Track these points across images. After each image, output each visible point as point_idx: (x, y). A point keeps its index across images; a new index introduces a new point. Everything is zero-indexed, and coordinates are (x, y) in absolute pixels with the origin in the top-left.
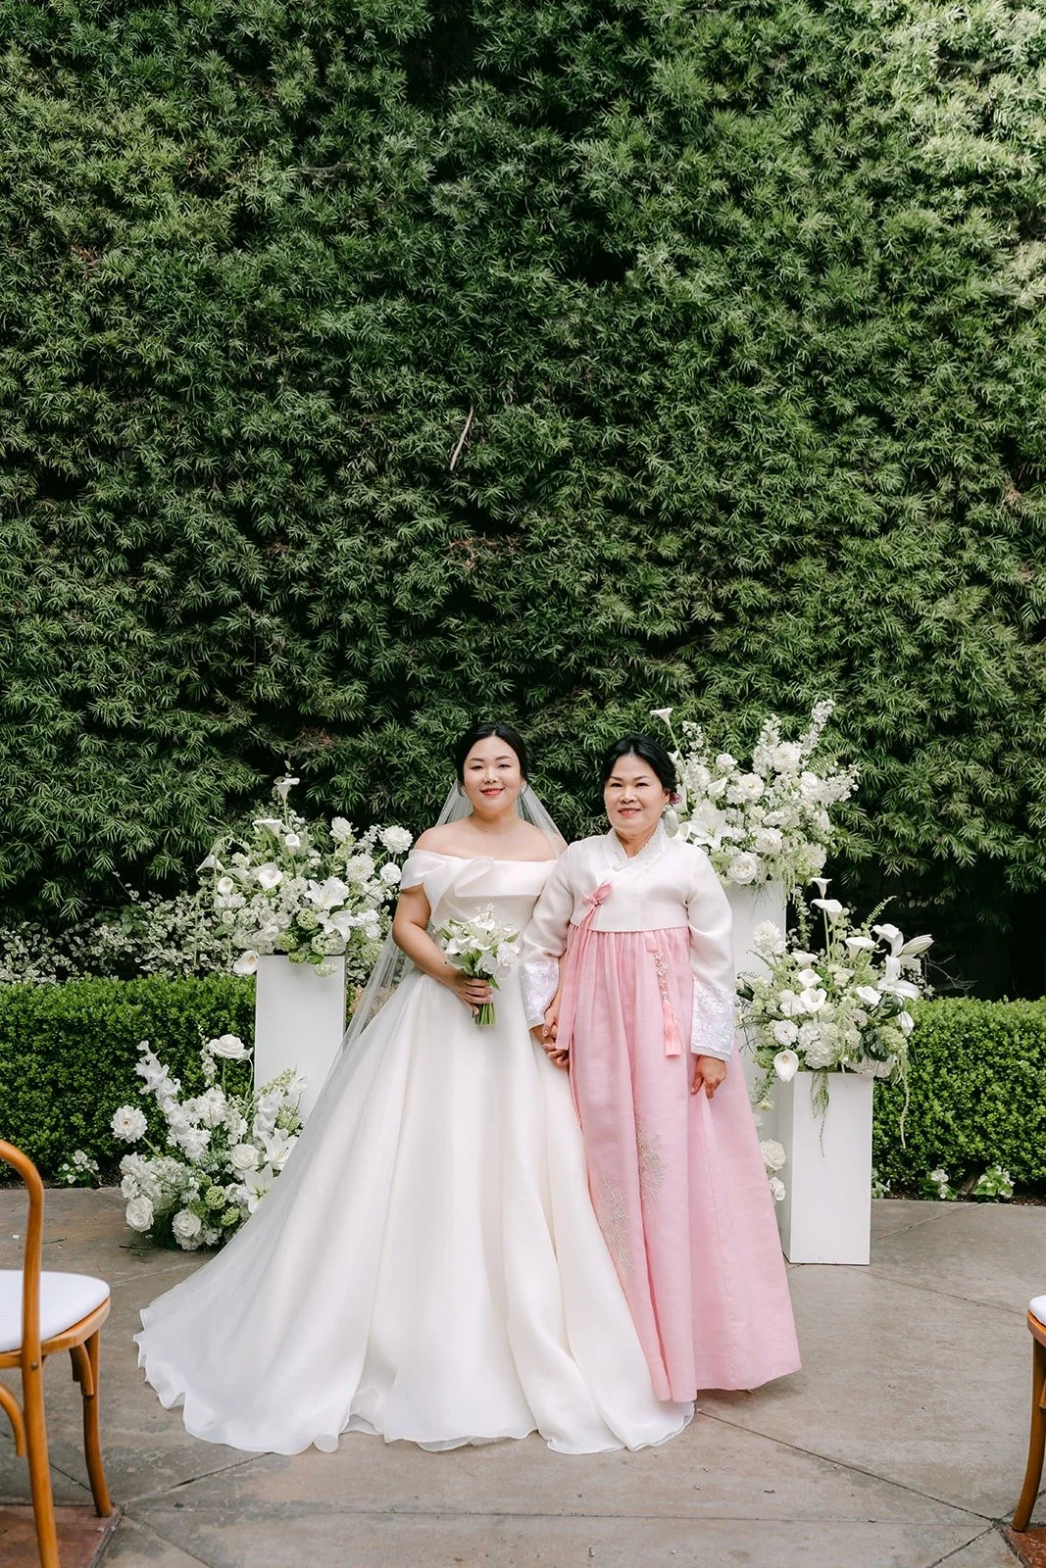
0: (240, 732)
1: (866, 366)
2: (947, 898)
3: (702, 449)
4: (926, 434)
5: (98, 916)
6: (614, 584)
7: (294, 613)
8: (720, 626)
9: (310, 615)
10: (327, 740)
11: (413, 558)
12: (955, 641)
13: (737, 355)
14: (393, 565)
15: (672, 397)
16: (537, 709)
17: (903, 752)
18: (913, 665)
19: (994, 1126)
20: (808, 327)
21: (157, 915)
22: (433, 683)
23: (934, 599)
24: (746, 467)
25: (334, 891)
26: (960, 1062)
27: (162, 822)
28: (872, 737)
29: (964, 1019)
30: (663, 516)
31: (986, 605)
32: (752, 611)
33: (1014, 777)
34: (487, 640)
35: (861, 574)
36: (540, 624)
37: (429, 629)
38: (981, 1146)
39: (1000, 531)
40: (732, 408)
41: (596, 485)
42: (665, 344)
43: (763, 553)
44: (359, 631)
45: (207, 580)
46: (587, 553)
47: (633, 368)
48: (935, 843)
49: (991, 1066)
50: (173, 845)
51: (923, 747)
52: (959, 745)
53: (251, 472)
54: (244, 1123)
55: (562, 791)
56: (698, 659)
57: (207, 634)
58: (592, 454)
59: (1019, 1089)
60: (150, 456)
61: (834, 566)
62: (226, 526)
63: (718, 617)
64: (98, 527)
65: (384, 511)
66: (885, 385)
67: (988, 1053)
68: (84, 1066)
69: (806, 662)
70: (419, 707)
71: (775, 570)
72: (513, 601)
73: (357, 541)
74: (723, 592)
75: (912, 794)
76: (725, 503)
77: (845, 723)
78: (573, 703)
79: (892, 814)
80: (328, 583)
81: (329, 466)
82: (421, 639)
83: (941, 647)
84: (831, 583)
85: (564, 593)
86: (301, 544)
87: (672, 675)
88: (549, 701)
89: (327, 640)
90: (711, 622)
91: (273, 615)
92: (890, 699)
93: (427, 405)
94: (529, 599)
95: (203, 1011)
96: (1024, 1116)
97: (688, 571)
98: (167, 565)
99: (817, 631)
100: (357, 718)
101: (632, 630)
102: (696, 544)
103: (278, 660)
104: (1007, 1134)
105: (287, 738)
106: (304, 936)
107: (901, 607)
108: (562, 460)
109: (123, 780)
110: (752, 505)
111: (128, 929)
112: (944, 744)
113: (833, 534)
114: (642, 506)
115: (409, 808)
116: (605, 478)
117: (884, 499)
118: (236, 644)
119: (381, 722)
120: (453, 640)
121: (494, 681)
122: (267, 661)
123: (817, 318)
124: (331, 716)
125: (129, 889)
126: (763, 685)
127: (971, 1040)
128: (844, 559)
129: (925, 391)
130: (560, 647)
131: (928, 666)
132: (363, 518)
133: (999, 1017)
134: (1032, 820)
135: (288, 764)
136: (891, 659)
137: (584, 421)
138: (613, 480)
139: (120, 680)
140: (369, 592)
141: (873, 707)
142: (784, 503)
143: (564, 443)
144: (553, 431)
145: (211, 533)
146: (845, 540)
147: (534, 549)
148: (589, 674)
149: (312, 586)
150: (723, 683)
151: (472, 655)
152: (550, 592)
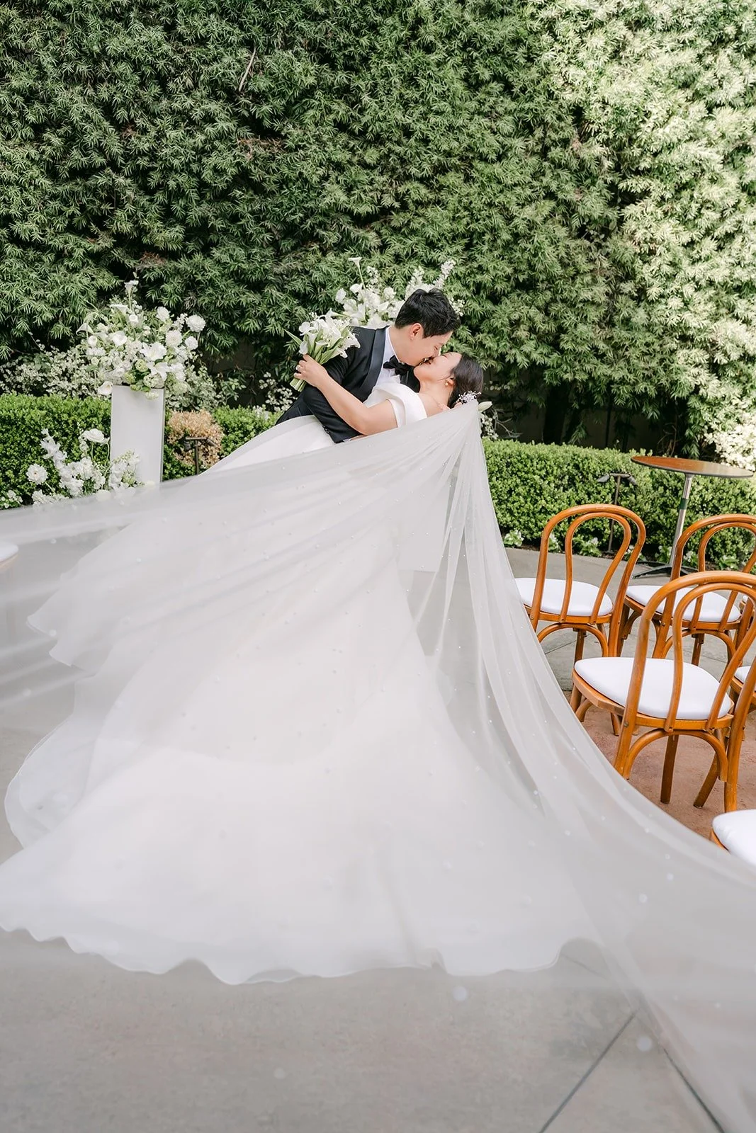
0: (106, 251)
1: (500, 48)
2: (511, 385)
3: (396, 93)
4: (531, 99)
5: (20, 358)
6: (337, 178)
7: (140, 175)
8: (398, 211)
9: (150, 180)
10: (160, 262)
11: (214, 148)
12: (532, 233)
13: (422, 31)
14: (202, 152)
15: (380, 55)
16: (287, 253)
17: (495, 298)
18: (507, 246)
19: (517, 509)
20: (468, 17)
21: (56, 361)
22: (225, 231)
23: (523, 205)
24: (422, 109)
25: (157, 350)
26: (503, 474)
27: (58, 303)
28: (479, 287)
29: (508, 451)
30: (369, 136)
31: (553, 213)
32: (418, 203)
33: (556, 318)
34: (258, 207)
35: (483, 186)
36: (290, 199)
37: (223, 196)
38: (509, 519)
39: (566, 167)
40: (416, 68)
41: (330, 111)
42: (378, 18)
43: (426, 166)
44: (179, 193)
45: (85, 150)
46: (321, 156)
47: (357, 33)
48: (507, 354)
49: (520, 478)
50: (65, 319)
51: (507, 296)
52: (526, 297)
53: (113, 79)
54: (104, 479)
55: (298, 305)
56: (383, 231)
57: (85, 186)
58: (329, 90)
59: (532, 490)
60: (47, 60)
61: (468, 179)
62: (96, 114)
63: (397, 205)
64: (14, 106)
65: (197, 114)
66: (509, 62)
67: (519, 471)
68: (12, 443)
69: (445, 238)
70: (215, 245)
71: (433, 178)
72: (275, 182)
73: (180, 133)
74: (401, 190)
75: (497, 323)
76: (408, 132)
77: (464, 278)
78: (308, 251)
79: (485, 334)
80: (161, 159)
81: (162, 80)
82: (218, 202)
83: (524, 236)
84: (465, 189)
85: (306, 181)
86: (144, 131)
87: (367, 239)
88: (294, 248)
89: (160, 197)
90: (392, 208)
91: (127, 177)
92: (491, 266)
93: (228, 45)
94: (284, 182)
95: (83, 417)
96: (533, 505)
97: (382, 174)
98: (59, 137)
99: (454, 219)
100: (178, 249)
101: (346, 209)
102: (388, 156)
103: (129, 207)
104: (523, 514)
105: (135, 258)
106: (139, 376)
107: (504, 209)
108: (309, 92)
109: (34, 275)
110: (423, 134)
111: (39, 367)
112: (519, 295)
113: (470, 157)
114: (357, 128)
115: (207, 308)
116: (335, 107)
117: (501, 139)
118: (103, 195)
119: (192, 252)
120: (237, 204)
121: (261, 233)
122: (122, 208)
123: (474, 11)
124: (162, 246)
125: (38, 343)
126: (420, 250)
127: (511, 463)
128: (474, 175)
129: (534, 69)
130: (301, 215)
131: (515, 247)
132: (183, 117)
133: (527, 452)
134: (562, 344)
135: (135, 274)
136: (495, 241)
137: (325, 66)
138: (340, 108)
139: (30, 210)
140: (186, 167)
141: (481, 269)
142: (442, 135)
143: (311, 80)
144: (305, 71)
145: (87, 118)
146: (477, 164)
147: (289, 150)
148: (318, 233)
149: (151, 160)
150: (396, 246)
151: (248, 215)
152: (298, 180)
